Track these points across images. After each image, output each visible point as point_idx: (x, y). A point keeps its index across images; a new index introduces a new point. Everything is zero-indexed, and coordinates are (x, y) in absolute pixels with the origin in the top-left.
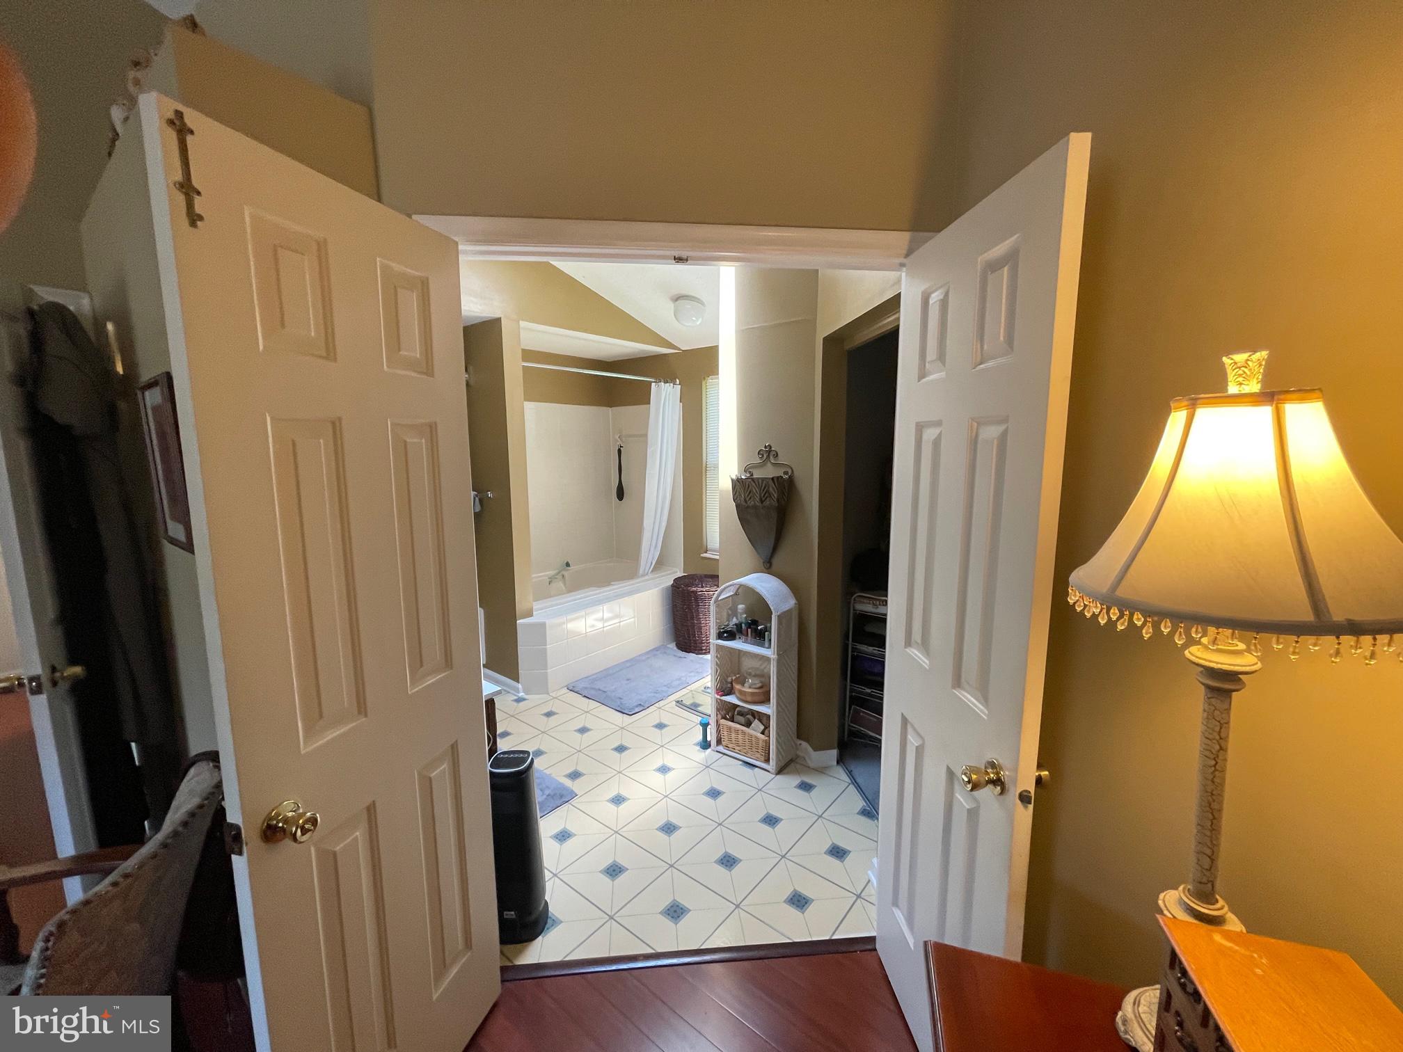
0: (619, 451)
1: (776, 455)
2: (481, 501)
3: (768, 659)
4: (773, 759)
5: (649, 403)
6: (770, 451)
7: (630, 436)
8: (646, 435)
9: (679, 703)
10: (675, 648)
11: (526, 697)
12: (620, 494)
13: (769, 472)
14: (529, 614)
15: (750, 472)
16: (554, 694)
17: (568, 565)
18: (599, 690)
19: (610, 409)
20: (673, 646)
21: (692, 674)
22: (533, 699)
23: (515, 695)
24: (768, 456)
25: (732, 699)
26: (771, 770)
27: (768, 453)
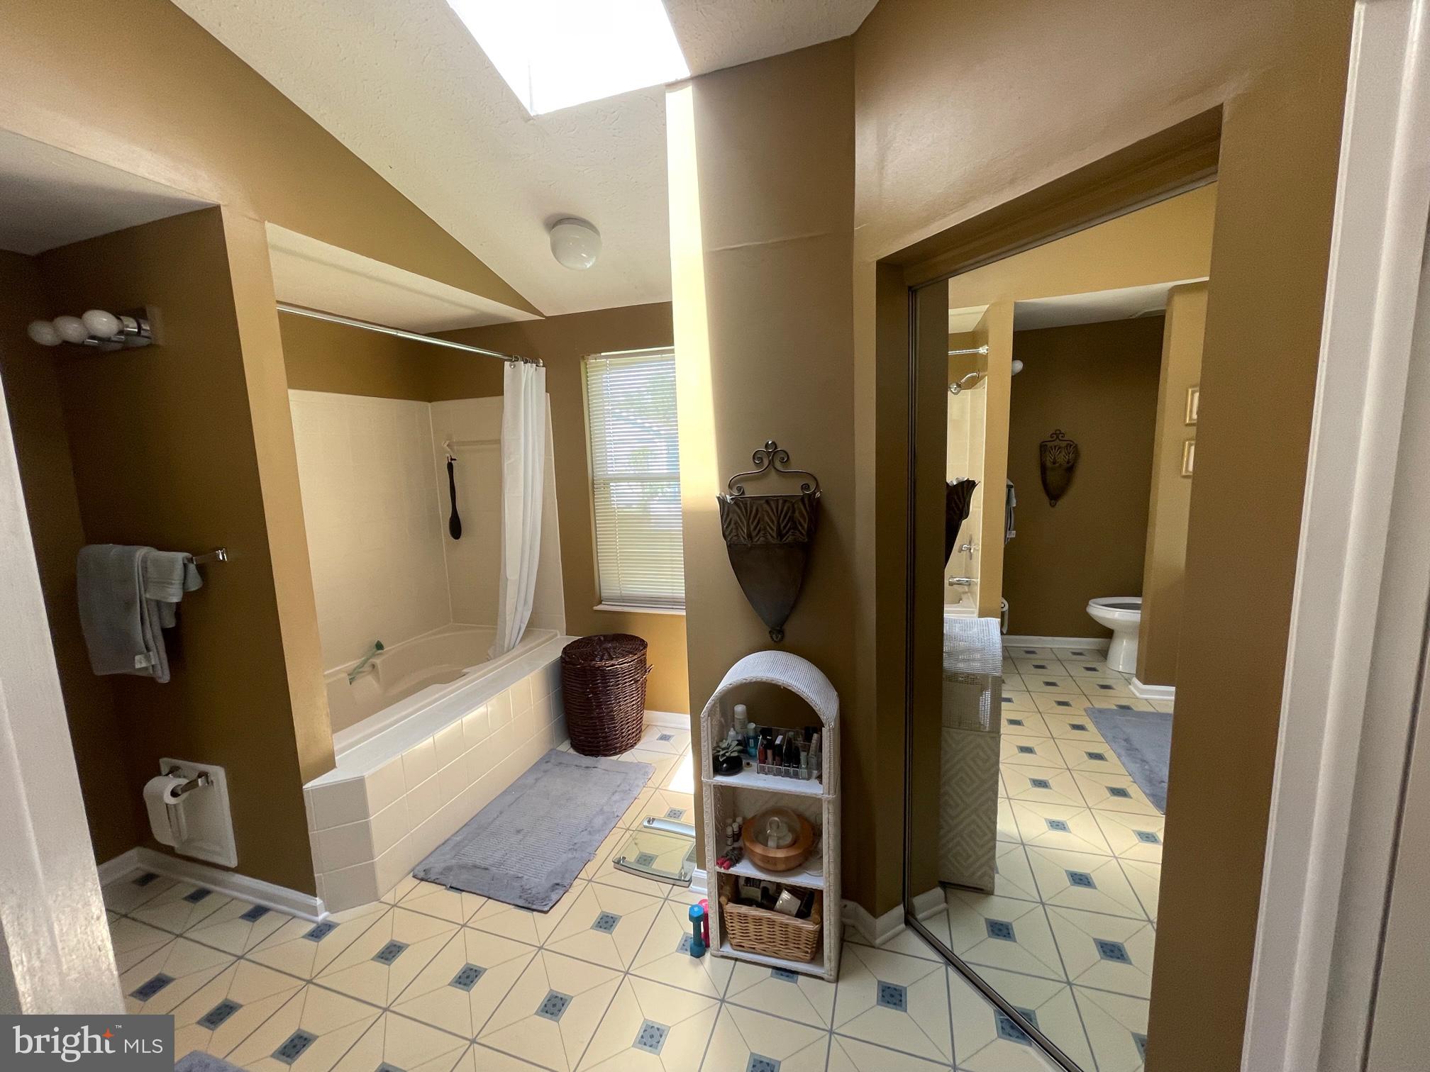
0: (450, 467)
1: (786, 460)
2: (201, 569)
3: (817, 801)
4: (830, 960)
5: (502, 393)
6: (775, 453)
7: (463, 443)
8: (498, 442)
9: (620, 864)
10: (572, 751)
11: (334, 918)
12: (456, 528)
13: (774, 486)
14: (328, 763)
15: (739, 489)
16: (388, 897)
17: (379, 646)
18: (475, 867)
19: (429, 405)
20: (565, 747)
21: (616, 797)
22: (348, 919)
23: (313, 922)
24: (771, 462)
25: (744, 869)
26: (825, 976)
27: (771, 457)
